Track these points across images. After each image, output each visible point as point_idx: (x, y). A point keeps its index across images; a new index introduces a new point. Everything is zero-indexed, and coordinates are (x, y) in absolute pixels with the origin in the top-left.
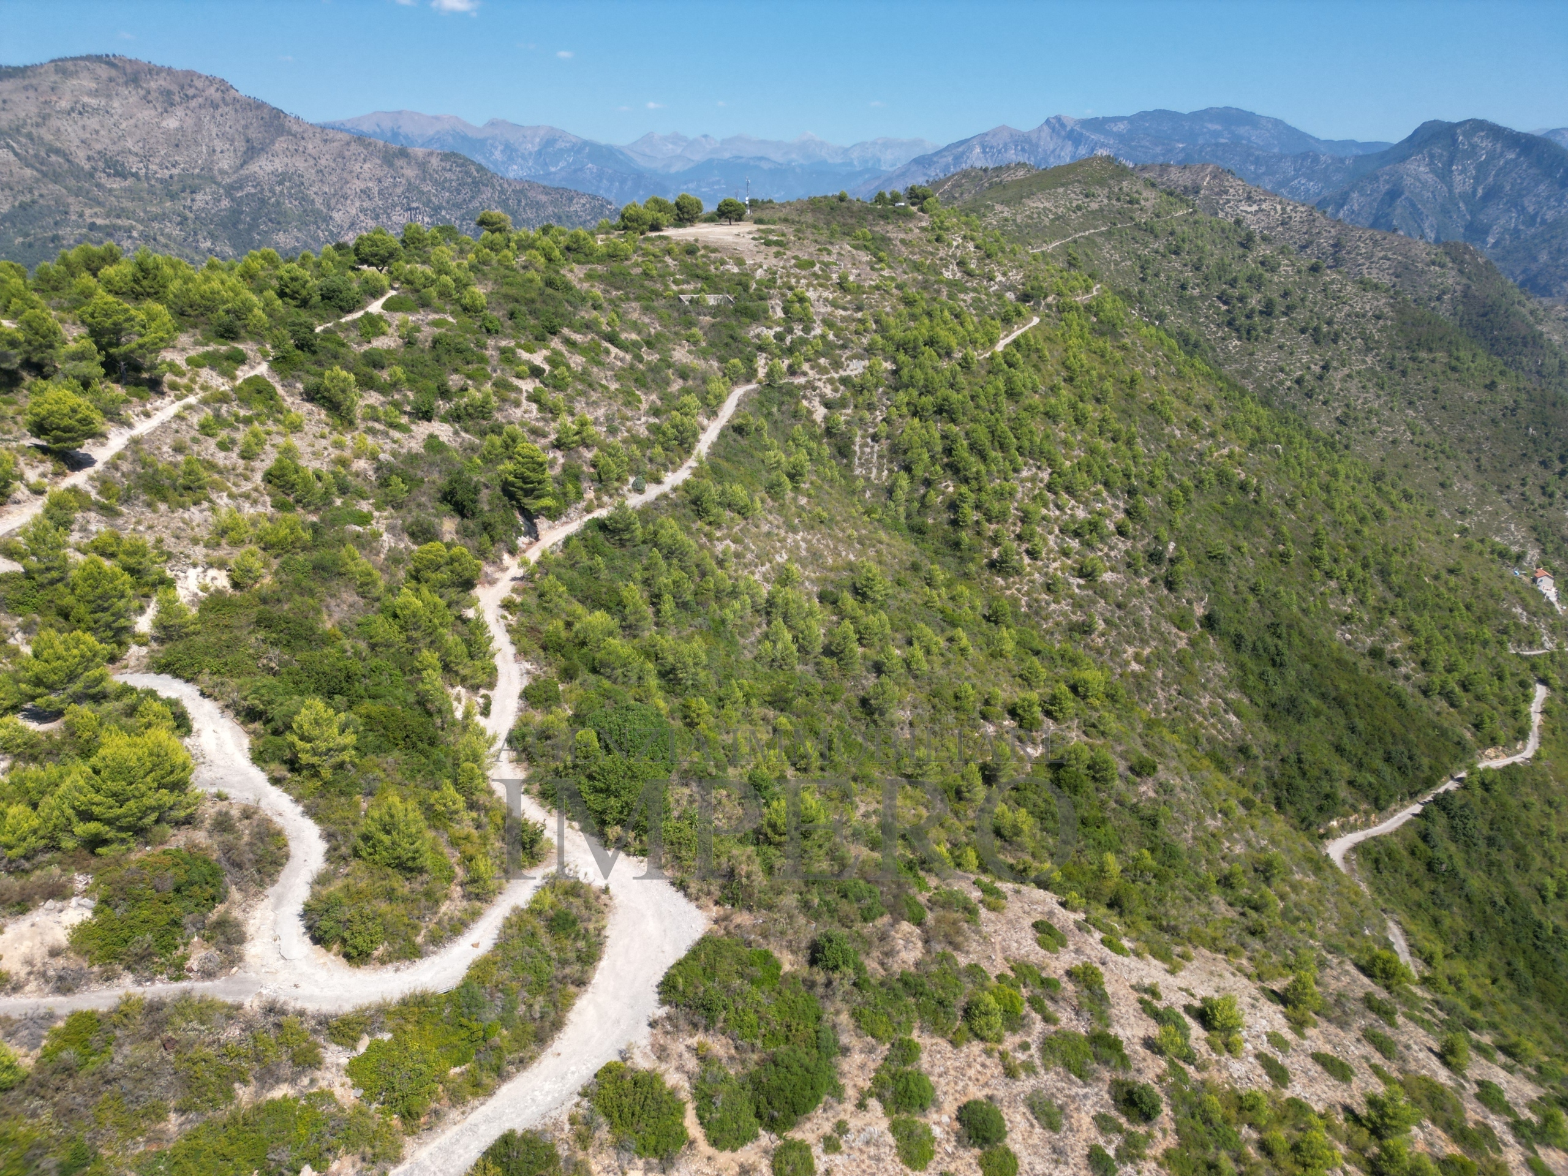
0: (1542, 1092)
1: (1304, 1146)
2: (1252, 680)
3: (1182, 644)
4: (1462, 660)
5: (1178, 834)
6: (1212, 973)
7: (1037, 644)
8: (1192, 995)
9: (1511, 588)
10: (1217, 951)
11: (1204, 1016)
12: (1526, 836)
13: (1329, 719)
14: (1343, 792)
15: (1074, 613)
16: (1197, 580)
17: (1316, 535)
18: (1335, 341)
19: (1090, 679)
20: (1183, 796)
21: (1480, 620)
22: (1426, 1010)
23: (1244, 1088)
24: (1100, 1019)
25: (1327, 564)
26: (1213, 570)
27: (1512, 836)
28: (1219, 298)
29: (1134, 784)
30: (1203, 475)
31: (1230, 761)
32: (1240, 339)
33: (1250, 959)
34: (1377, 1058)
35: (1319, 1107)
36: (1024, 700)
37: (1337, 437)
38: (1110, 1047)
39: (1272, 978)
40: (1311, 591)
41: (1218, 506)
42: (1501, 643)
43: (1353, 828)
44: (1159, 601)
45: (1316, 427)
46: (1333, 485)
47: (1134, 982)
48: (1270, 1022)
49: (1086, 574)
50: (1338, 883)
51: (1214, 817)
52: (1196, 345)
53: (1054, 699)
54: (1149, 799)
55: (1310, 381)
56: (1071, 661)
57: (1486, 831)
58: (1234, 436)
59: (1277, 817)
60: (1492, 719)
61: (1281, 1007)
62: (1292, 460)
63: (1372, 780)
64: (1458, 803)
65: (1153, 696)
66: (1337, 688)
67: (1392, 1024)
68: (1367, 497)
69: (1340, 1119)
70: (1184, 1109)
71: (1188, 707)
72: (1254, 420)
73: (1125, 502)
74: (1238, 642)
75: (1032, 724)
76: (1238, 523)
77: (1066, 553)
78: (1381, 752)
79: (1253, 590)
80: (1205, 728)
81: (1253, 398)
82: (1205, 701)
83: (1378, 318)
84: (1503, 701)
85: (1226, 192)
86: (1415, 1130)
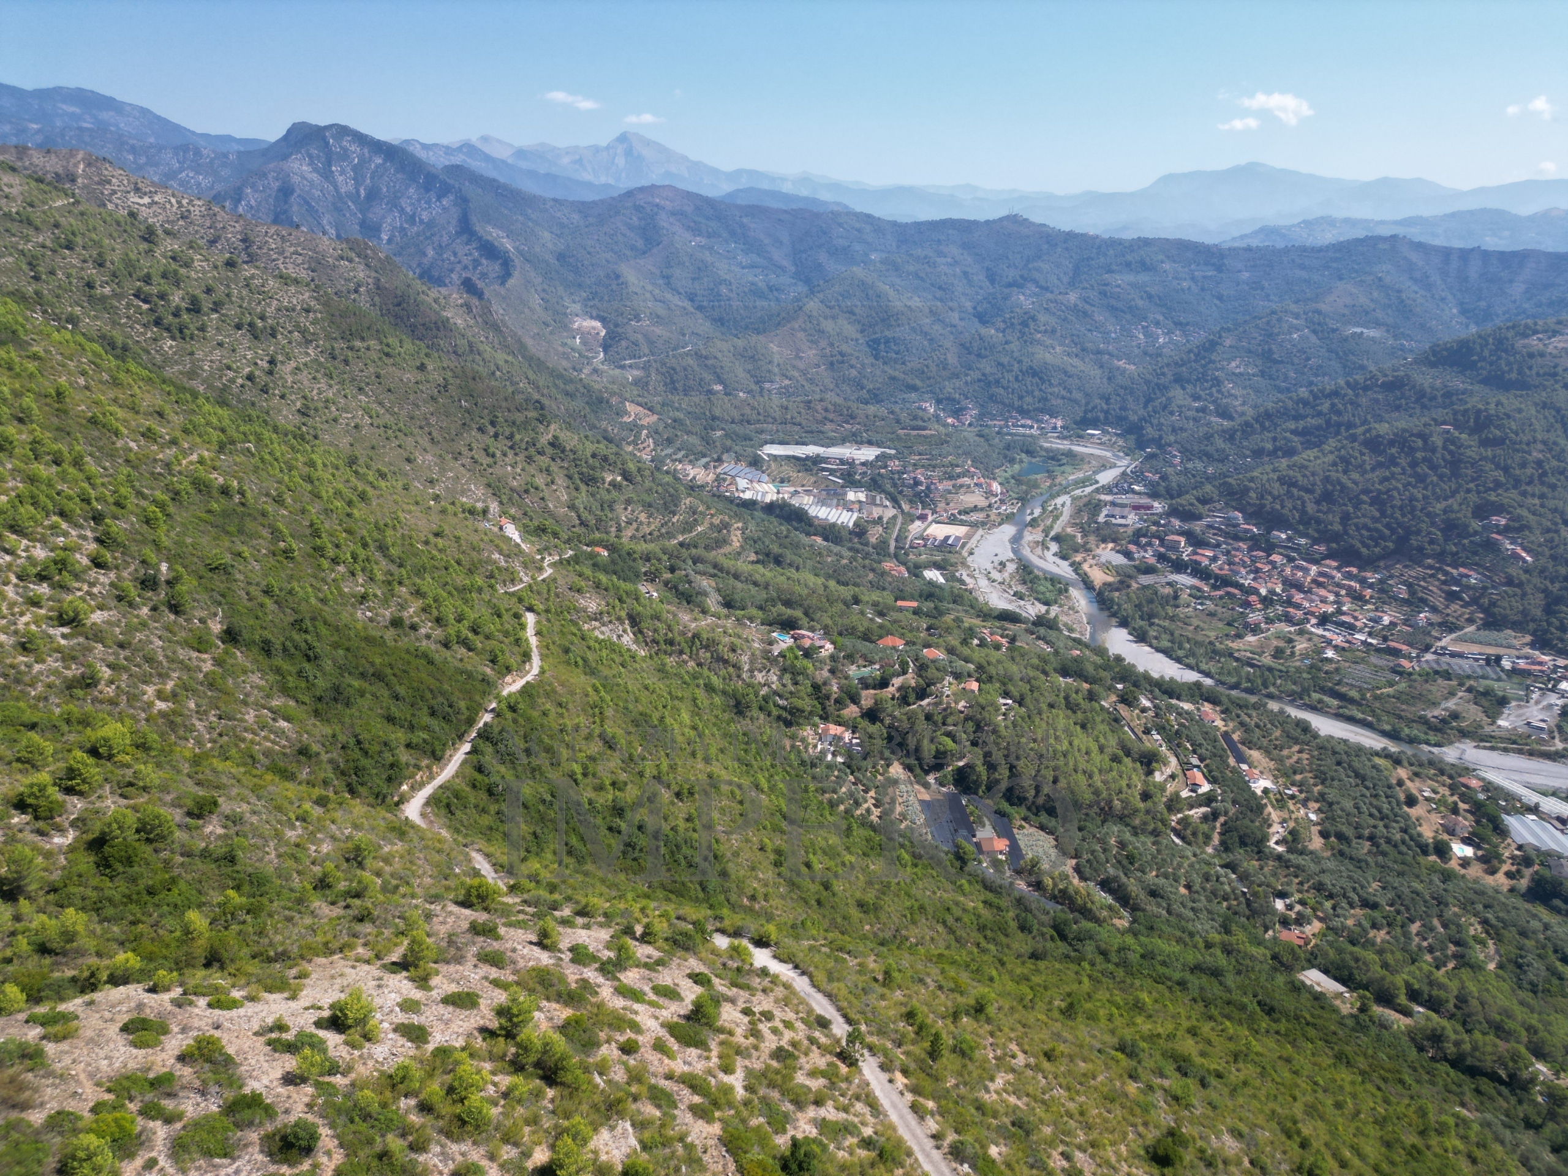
0: (611, 931)
1: (456, 1084)
2: (291, 681)
3: (208, 666)
4: (467, 610)
5: (261, 860)
6: (333, 977)
7: (29, 716)
8: (320, 1008)
9: (486, 538)
10: (333, 953)
11: (336, 1022)
12: (551, 737)
13: (373, 695)
14: (404, 756)
15: (68, 668)
16: (204, 596)
17: (311, 525)
18: (274, 336)
19: (110, 734)
20: (255, 819)
21: (470, 572)
22: (519, 912)
23: (389, 1068)
24: (231, 1085)
25: (331, 552)
26: (218, 582)
27: (541, 741)
28: (136, 296)
29: (197, 828)
30: (178, 486)
31: (293, 767)
32: (173, 338)
33: (365, 945)
34: (494, 973)
35: (459, 1043)
36: (31, 786)
37: (304, 429)
38: (249, 1107)
39: (389, 951)
40: (324, 580)
41: (204, 515)
42: (491, 587)
43: (422, 785)
44: (167, 629)
45: (281, 421)
46: (315, 475)
47: (256, 1028)
48: (398, 992)
49: (69, 620)
50: (422, 839)
51: (293, 827)
52: (125, 348)
53: (72, 773)
54: (219, 837)
55: (261, 378)
56: (79, 723)
57: (523, 745)
58: (198, 440)
59: (353, 802)
60: (502, 651)
61: (405, 974)
62: (267, 457)
63: (425, 736)
64: (496, 730)
65: (191, 729)
66: (372, 664)
67: (497, 938)
68: (348, 481)
69: (479, 1042)
70: (341, 1121)
71: (234, 728)
72: (215, 421)
73: (93, 530)
74: (266, 648)
75: (51, 810)
76: (232, 529)
77: (35, 603)
78: (425, 709)
79: (267, 592)
80: (259, 744)
81: (207, 399)
82: (250, 716)
83: (308, 311)
84: (506, 634)
85: (109, 182)
86: (537, 1014)
